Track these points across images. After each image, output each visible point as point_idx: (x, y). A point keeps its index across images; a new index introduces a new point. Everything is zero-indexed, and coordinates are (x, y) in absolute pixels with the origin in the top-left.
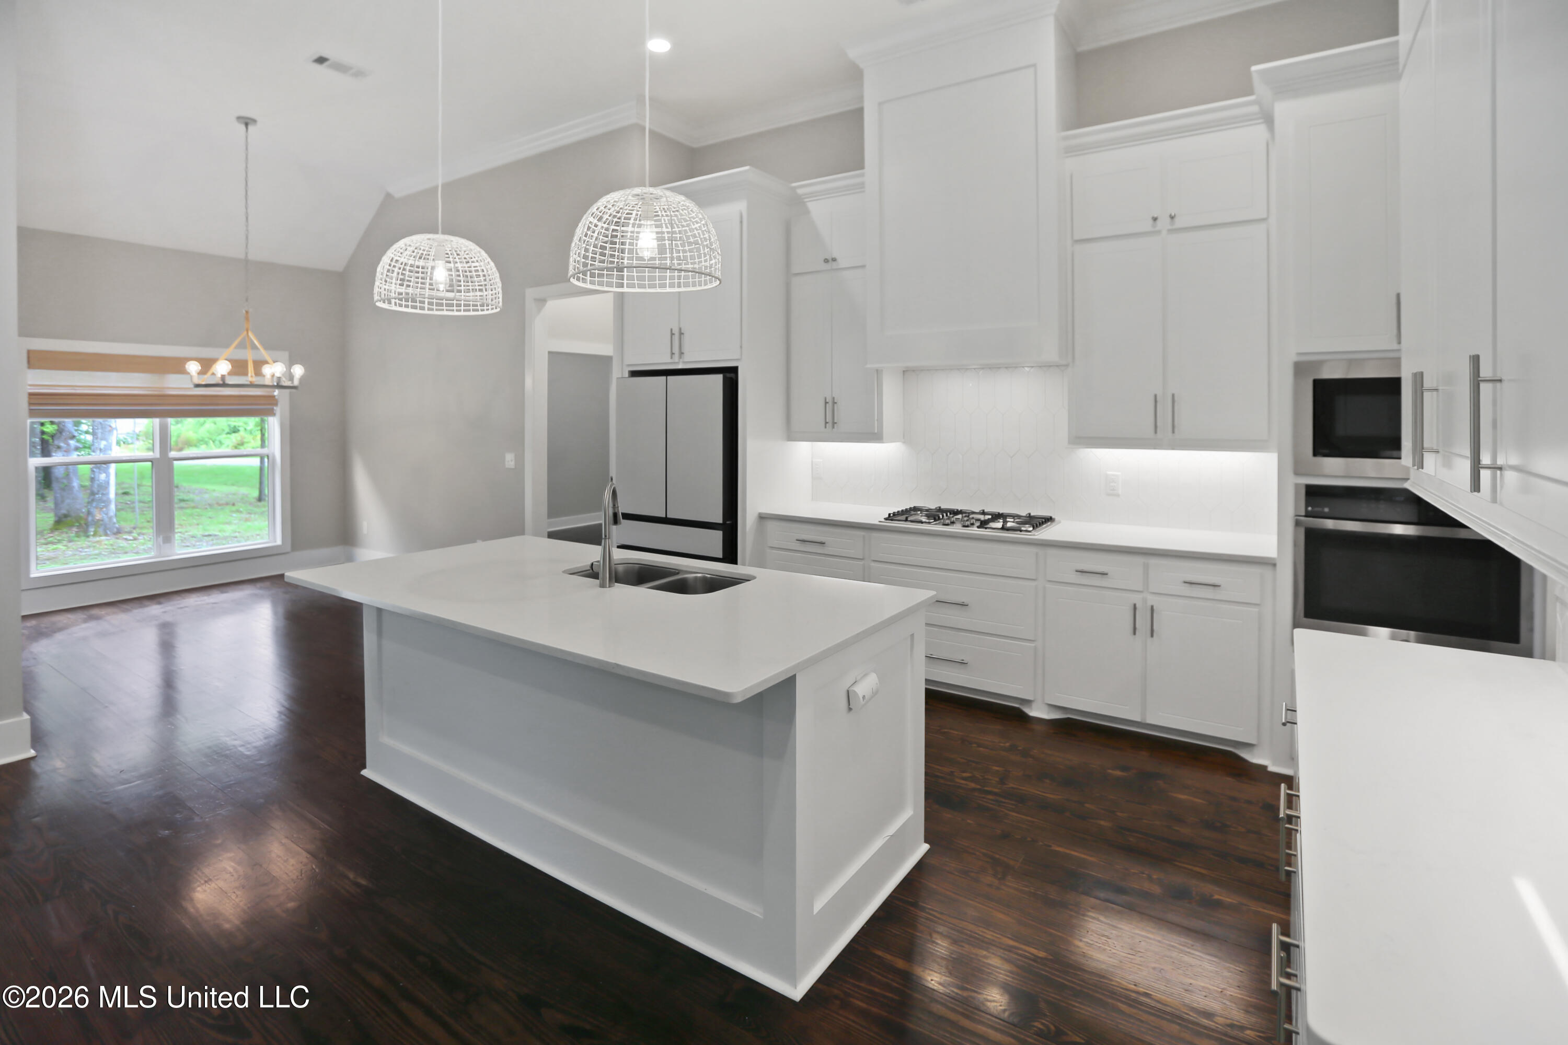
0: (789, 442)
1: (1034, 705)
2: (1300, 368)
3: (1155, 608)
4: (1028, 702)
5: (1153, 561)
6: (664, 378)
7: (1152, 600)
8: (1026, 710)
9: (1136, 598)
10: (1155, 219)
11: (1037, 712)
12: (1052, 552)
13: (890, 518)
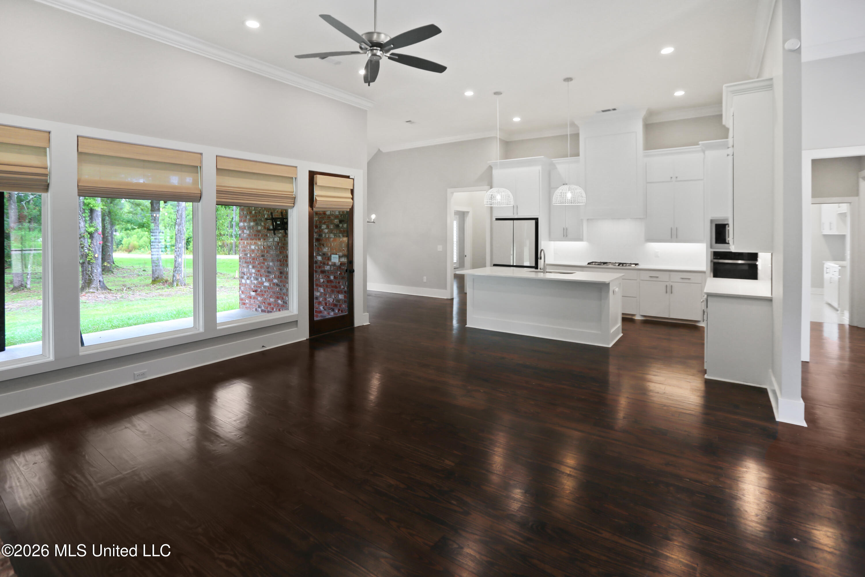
0: (550, 242)
1: (636, 316)
2: (712, 221)
3: (673, 286)
4: (634, 315)
5: (672, 273)
6: (512, 221)
7: (671, 284)
8: (634, 318)
9: (667, 284)
10: (671, 178)
11: (638, 318)
12: (642, 272)
13: (589, 264)
